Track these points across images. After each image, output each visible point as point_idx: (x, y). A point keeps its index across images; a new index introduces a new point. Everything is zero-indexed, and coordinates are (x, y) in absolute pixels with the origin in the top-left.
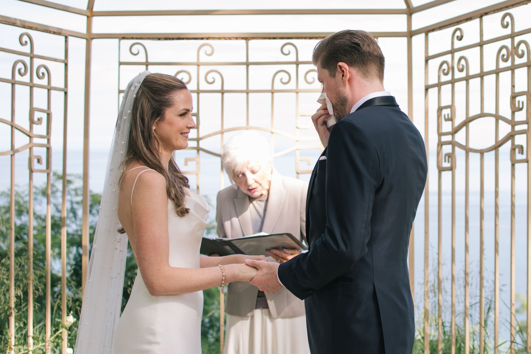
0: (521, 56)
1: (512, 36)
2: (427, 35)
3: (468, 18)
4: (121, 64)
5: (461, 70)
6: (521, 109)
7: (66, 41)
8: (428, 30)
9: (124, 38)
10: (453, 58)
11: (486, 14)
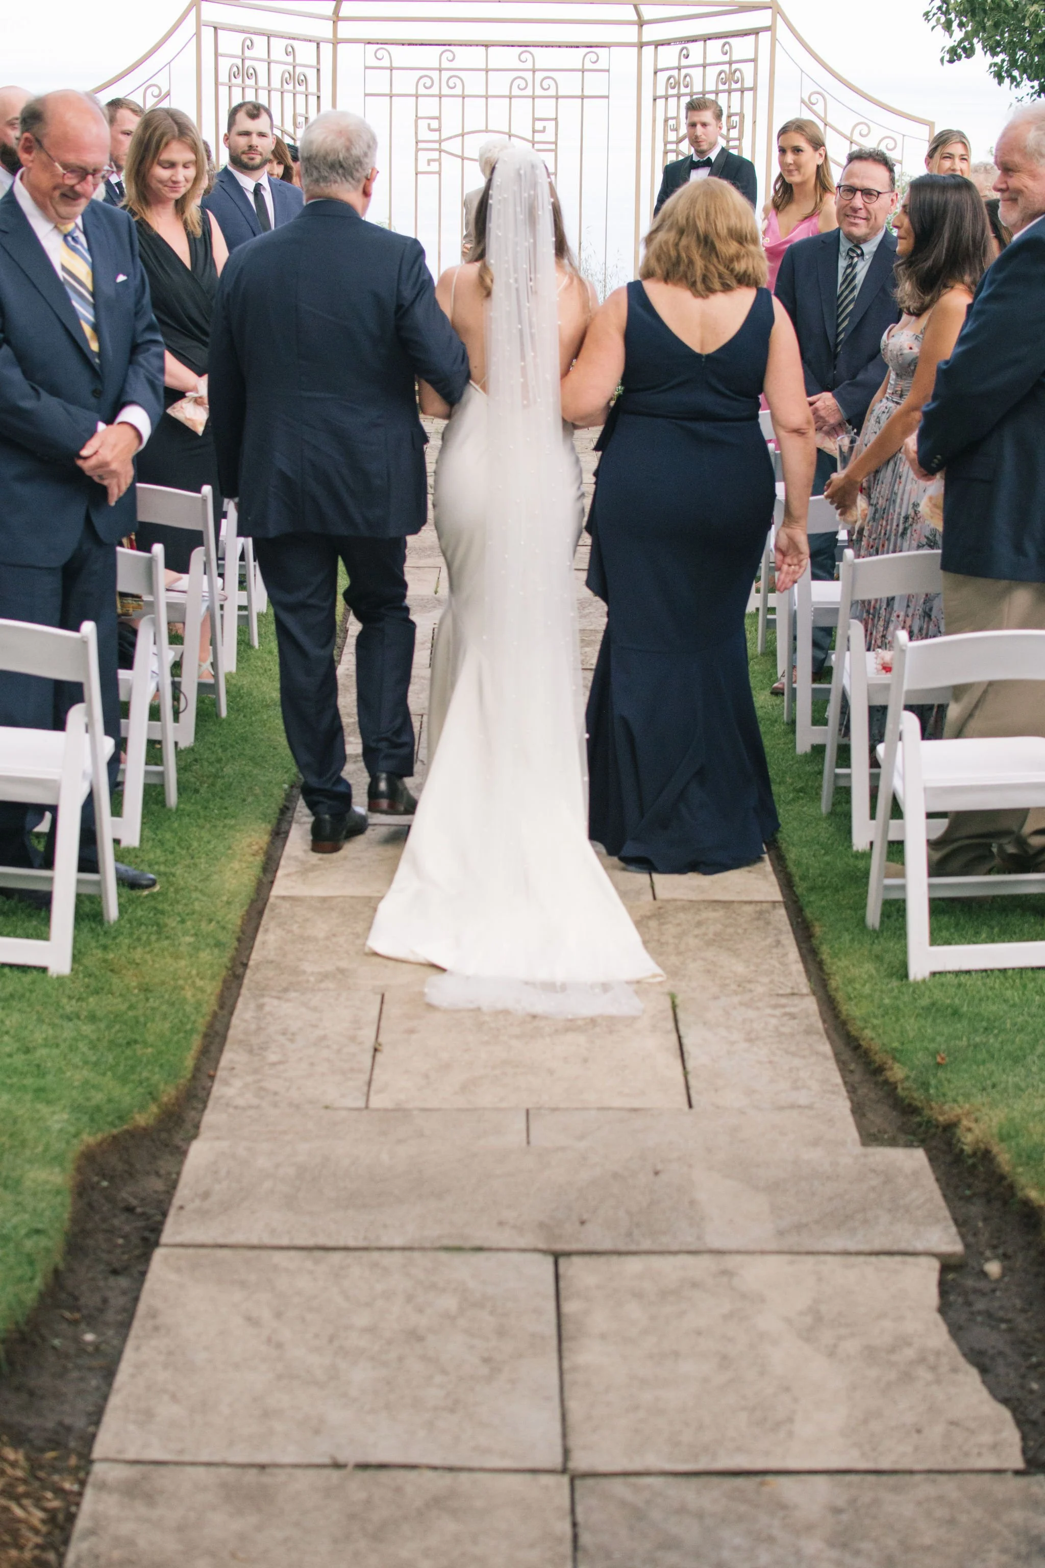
0: (736, 82)
1: (730, 63)
2: (656, 48)
3: (693, 40)
4: (366, 68)
5: (687, 86)
6: (735, 127)
7: (318, 47)
8: (658, 44)
9: (369, 43)
10: (679, 74)
11: (709, 39)
